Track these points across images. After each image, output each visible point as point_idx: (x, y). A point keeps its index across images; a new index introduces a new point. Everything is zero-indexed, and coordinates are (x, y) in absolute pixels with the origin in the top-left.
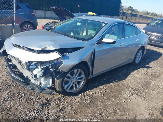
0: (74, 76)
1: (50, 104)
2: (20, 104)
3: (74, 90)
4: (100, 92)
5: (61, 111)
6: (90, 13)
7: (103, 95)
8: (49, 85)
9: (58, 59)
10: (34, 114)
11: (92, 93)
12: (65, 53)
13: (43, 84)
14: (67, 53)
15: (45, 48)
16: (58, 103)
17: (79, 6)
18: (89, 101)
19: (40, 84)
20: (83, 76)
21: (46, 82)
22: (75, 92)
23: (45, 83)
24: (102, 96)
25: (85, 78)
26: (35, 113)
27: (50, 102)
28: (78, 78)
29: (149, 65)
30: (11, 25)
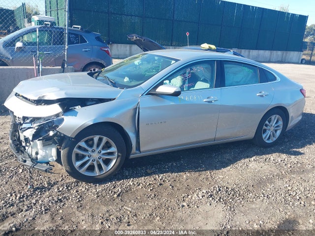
0: (95, 147)
1: (49, 190)
2: (6, 183)
3: (97, 173)
4: (148, 184)
5: (57, 202)
6: (205, 46)
7: (151, 190)
8: (51, 158)
9: (57, 115)
10: (16, 198)
11: (132, 184)
12: (75, 106)
13: (41, 154)
14: (80, 106)
15: (44, 96)
16: (63, 189)
17: (188, 34)
18: (115, 196)
19: (37, 153)
20: (114, 149)
21: (46, 152)
22: (98, 177)
23: (44, 153)
24: (149, 190)
25: (119, 154)
26: (18, 198)
27: (51, 187)
28: (103, 152)
29: (300, 150)
30: (60, 67)
